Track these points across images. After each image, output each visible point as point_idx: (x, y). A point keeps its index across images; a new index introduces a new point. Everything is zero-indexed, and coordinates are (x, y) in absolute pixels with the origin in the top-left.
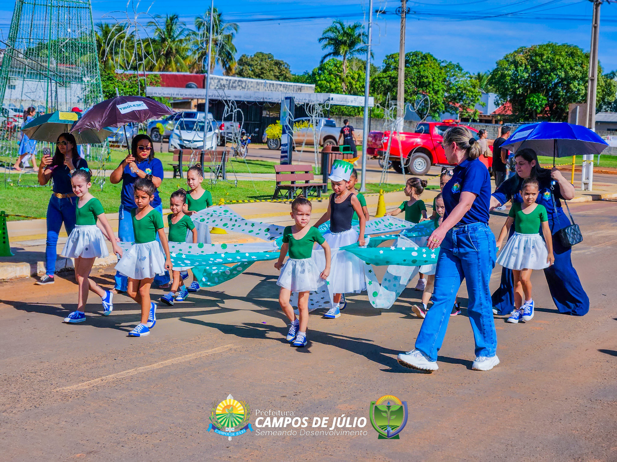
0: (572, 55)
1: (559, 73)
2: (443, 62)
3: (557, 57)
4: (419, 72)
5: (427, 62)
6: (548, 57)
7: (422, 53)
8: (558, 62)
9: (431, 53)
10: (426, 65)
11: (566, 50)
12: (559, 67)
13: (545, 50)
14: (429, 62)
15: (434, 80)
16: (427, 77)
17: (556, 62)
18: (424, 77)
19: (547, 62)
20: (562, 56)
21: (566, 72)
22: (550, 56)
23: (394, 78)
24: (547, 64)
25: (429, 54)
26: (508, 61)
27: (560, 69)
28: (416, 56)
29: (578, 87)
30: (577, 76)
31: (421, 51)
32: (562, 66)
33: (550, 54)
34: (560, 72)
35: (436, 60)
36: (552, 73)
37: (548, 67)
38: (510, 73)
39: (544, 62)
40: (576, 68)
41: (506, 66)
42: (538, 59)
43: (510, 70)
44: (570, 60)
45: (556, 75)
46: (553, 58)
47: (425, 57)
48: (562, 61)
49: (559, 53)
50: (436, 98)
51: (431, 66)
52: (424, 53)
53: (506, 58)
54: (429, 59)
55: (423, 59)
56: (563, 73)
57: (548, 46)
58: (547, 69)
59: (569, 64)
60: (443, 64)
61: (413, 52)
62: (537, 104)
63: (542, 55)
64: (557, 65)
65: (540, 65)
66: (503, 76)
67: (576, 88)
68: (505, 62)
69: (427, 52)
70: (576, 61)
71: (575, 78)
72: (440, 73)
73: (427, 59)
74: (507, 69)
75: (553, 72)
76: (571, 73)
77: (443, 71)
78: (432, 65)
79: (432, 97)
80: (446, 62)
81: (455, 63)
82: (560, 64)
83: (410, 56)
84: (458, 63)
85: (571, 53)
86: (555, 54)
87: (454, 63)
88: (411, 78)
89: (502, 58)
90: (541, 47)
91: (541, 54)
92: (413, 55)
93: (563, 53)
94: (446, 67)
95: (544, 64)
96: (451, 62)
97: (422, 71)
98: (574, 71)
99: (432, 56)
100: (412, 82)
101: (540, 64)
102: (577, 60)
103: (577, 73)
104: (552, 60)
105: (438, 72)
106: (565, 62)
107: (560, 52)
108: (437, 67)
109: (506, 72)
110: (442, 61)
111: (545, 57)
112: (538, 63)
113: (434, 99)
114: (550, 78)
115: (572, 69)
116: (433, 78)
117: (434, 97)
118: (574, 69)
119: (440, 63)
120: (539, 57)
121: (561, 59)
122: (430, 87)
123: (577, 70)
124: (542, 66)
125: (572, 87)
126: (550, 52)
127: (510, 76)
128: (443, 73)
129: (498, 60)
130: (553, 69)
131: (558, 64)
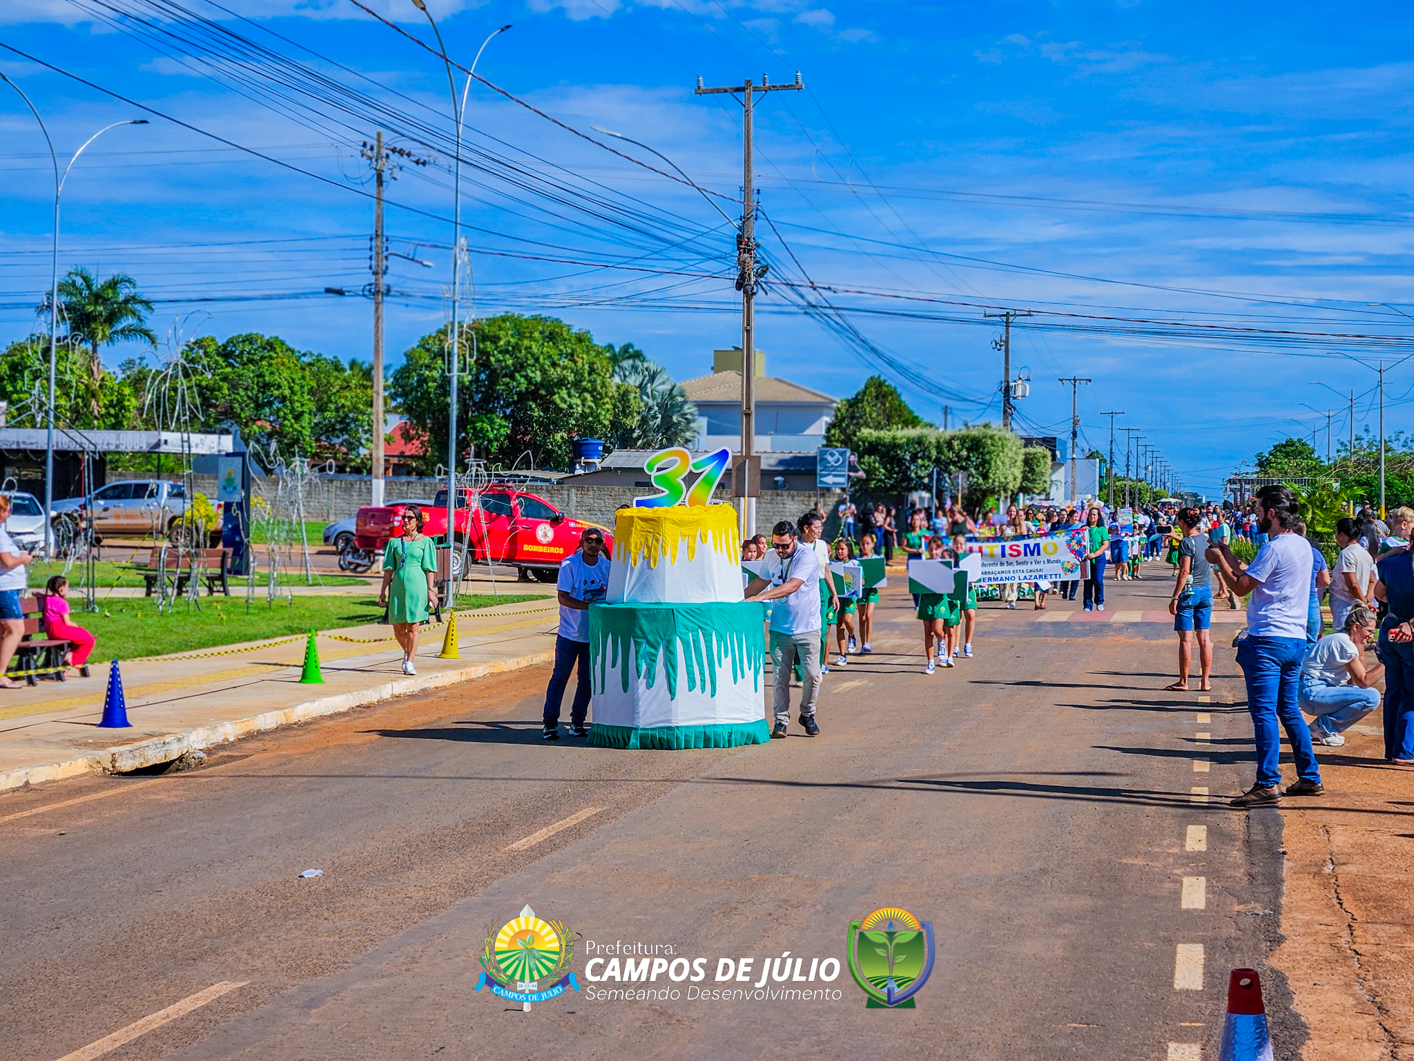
0: (552, 337)
1: (532, 375)
2: (304, 355)
3: (526, 342)
4: (261, 375)
5: (275, 355)
6: (509, 342)
7: (263, 336)
8: (530, 353)
9: (281, 338)
10: (274, 362)
11: (540, 328)
12: (531, 362)
13: (501, 329)
14: (279, 357)
15: (293, 393)
16: (279, 387)
17: (523, 351)
18: (273, 385)
19: (507, 352)
20: (535, 341)
21: (543, 371)
22: (513, 340)
23: (207, 388)
24: (507, 356)
25: (276, 339)
26: (428, 350)
27: (533, 366)
28: (251, 343)
29: (568, 400)
30: (565, 378)
31: (261, 333)
32: (537, 360)
33: (512, 336)
34: (533, 372)
35: (293, 352)
36: (517, 375)
37: (510, 362)
38: (436, 374)
39: (500, 352)
40: (562, 364)
41: (427, 361)
42: (489, 346)
43: (435, 368)
44: (549, 348)
45: (526, 377)
46: (517, 344)
47: (270, 346)
48: (535, 349)
49: (528, 335)
50: (300, 429)
51: (283, 364)
52: (267, 337)
53: (423, 345)
54: (278, 350)
55: (264, 349)
56: (538, 373)
57: (504, 320)
58: (507, 367)
59: (549, 357)
60: (306, 359)
61: (244, 334)
62: (491, 436)
63: (495, 339)
64: (527, 359)
65: (492, 359)
66: (423, 381)
67: (566, 402)
68: (425, 354)
69: (274, 335)
70: (561, 351)
71: (561, 383)
72: (303, 378)
73: (273, 349)
74: (428, 367)
75: (519, 372)
76: (554, 374)
77: (307, 373)
78: (286, 360)
79: (292, 426)
80: (311, 354)
81: (330, 357)
82: (533, 355)
83: (238, 342)
84: (335, 357)
85: (551, 334)
86: (520, 335)
87: (328, 357)
88: (246, 389)
89: (415, 345)
90: (492, 322)
91: (494, 337)
92: (244, 341)
93: (536, 334)
94: (310, 364)
95: (501, 357)
96: (320, 355)
97: (267, 374)
98: (559, 370)
99: (283, 343)
100: (248, 396)
101: (494, 356)
102: (562, 347)
103: (564, 372)
104: (516, 347)
105: (300, 374)
106: (542, 353)
107: (531, 333)
108: (296, 365)
109: (427, 373)
110: (303, 352)
111: (502, 343)
112: (488, 354)
113: (295, 430)
114: (515, 383)
115: (554, 365)
116: (291, 388)
117: (296, 426)
118: (559, 365)
119: (300, 357)
120: (492, 342)
121: (534, 347)
122: (287, 407)
123: (565, 368)
124: (498, 361)
125: (558, 401)
126: (510, 333)
127: (434, 380)
128: (308, 378)
129: (408, 348)
130: (520, 366)
131: (529, 356)
